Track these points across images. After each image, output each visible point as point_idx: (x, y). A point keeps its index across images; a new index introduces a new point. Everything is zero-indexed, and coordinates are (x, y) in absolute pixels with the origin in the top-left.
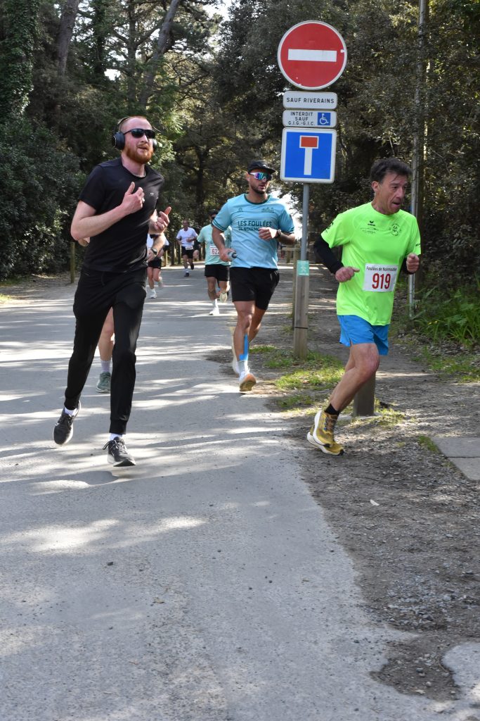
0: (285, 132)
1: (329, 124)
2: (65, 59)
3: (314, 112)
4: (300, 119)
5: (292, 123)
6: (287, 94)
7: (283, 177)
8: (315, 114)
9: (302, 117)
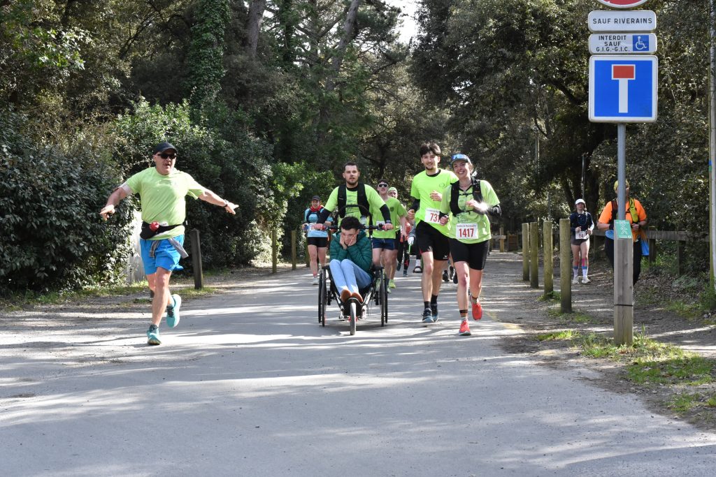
0: (593, 60)
1: (647, 49)
2: (255, 46)
3: (627, 35)
4: (611, 44)
5: (601, 49)
6: (592, 15)
7: (592, 117)
8: (630, 36)
9: (612, 41)
